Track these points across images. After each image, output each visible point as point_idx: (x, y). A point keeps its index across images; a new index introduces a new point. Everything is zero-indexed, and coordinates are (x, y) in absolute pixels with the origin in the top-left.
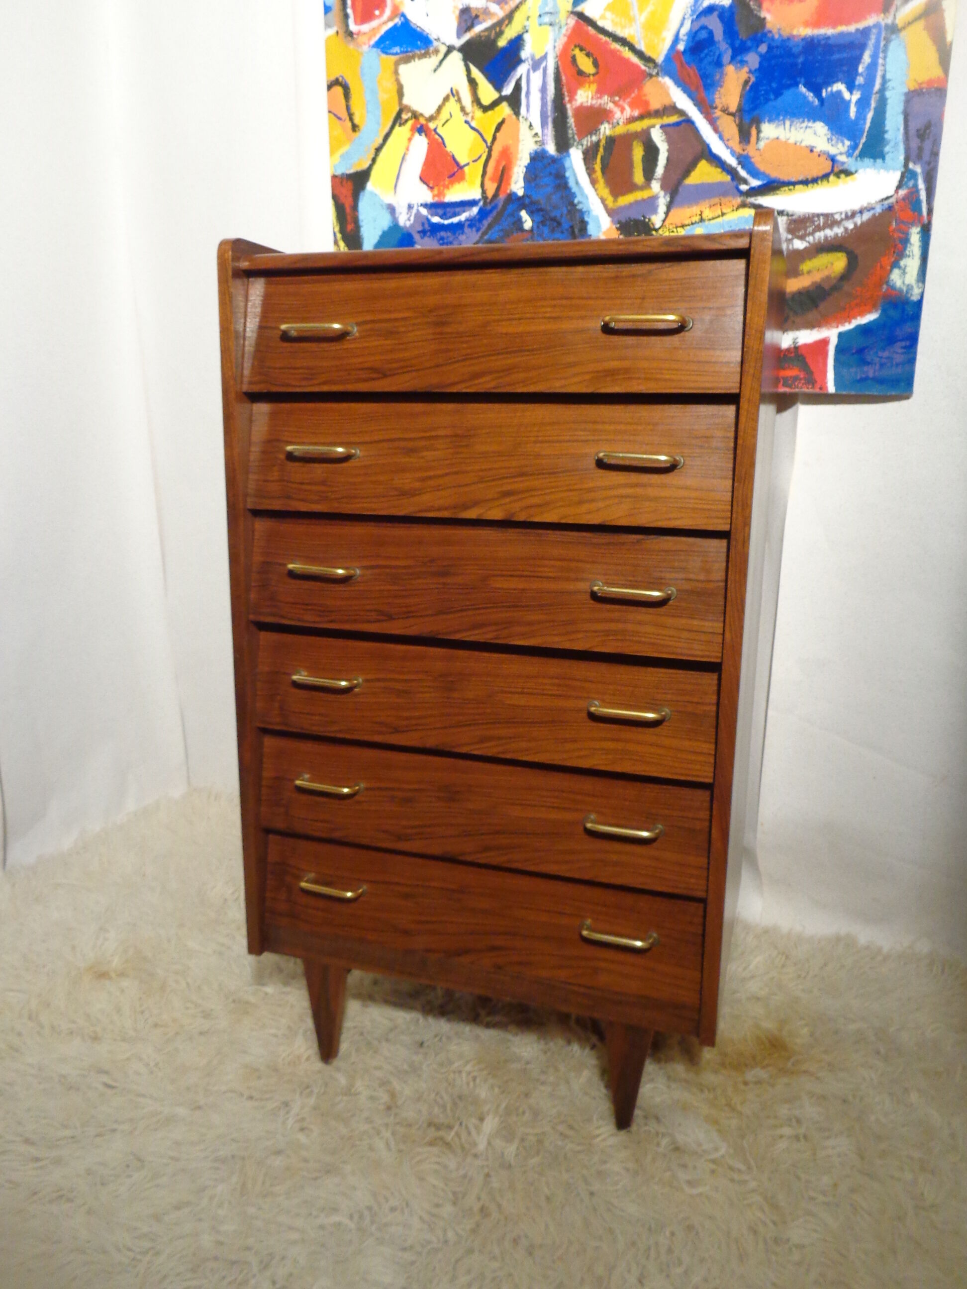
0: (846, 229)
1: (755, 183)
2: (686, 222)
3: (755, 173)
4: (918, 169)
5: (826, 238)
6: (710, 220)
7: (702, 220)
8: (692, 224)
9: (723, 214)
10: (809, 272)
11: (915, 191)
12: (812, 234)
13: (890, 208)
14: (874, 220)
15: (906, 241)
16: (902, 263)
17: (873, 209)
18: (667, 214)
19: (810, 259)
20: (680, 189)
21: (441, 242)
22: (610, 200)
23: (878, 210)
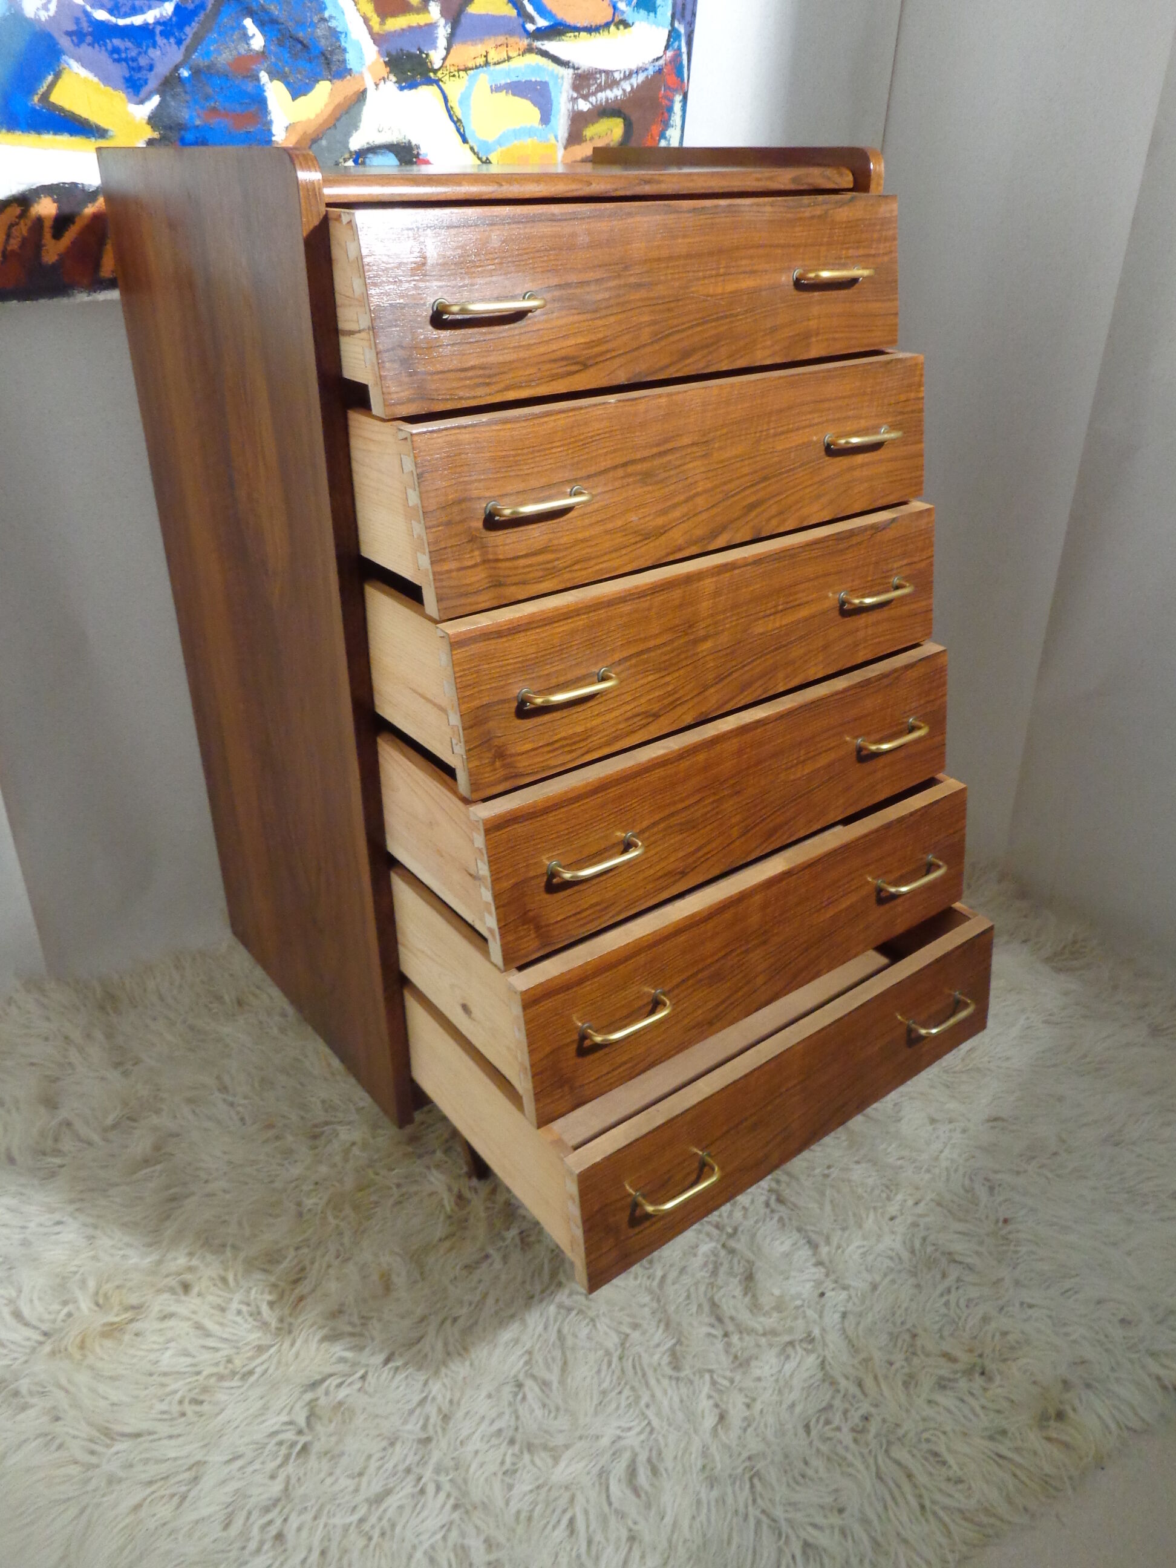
0: (624, 91)
1: (542, 23)
2: (470, 64)
3: (543, 11)
4: (681, 28)
5: (607, 99)
6: (495, 64)
7: (487, 64)
8: (477, 68)
9: (509, 58)
10: (592, 139)
11: (678, 54)
12: (594, 94)
13: (660, 71)
14: (647, 82)
15: (670, 109)
16: (668, 133)
17: (646, 69)
18: (448, 49)
19: (593, 123)
20: (463, 20)
21: (116, 56)
22: (375, 21)
23: (651, 72)
